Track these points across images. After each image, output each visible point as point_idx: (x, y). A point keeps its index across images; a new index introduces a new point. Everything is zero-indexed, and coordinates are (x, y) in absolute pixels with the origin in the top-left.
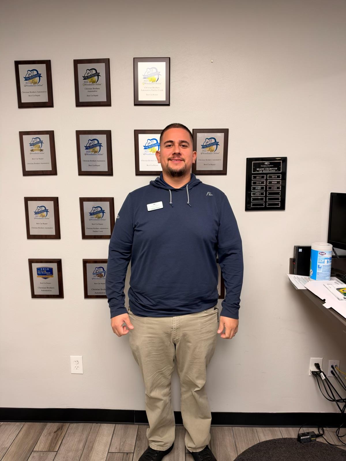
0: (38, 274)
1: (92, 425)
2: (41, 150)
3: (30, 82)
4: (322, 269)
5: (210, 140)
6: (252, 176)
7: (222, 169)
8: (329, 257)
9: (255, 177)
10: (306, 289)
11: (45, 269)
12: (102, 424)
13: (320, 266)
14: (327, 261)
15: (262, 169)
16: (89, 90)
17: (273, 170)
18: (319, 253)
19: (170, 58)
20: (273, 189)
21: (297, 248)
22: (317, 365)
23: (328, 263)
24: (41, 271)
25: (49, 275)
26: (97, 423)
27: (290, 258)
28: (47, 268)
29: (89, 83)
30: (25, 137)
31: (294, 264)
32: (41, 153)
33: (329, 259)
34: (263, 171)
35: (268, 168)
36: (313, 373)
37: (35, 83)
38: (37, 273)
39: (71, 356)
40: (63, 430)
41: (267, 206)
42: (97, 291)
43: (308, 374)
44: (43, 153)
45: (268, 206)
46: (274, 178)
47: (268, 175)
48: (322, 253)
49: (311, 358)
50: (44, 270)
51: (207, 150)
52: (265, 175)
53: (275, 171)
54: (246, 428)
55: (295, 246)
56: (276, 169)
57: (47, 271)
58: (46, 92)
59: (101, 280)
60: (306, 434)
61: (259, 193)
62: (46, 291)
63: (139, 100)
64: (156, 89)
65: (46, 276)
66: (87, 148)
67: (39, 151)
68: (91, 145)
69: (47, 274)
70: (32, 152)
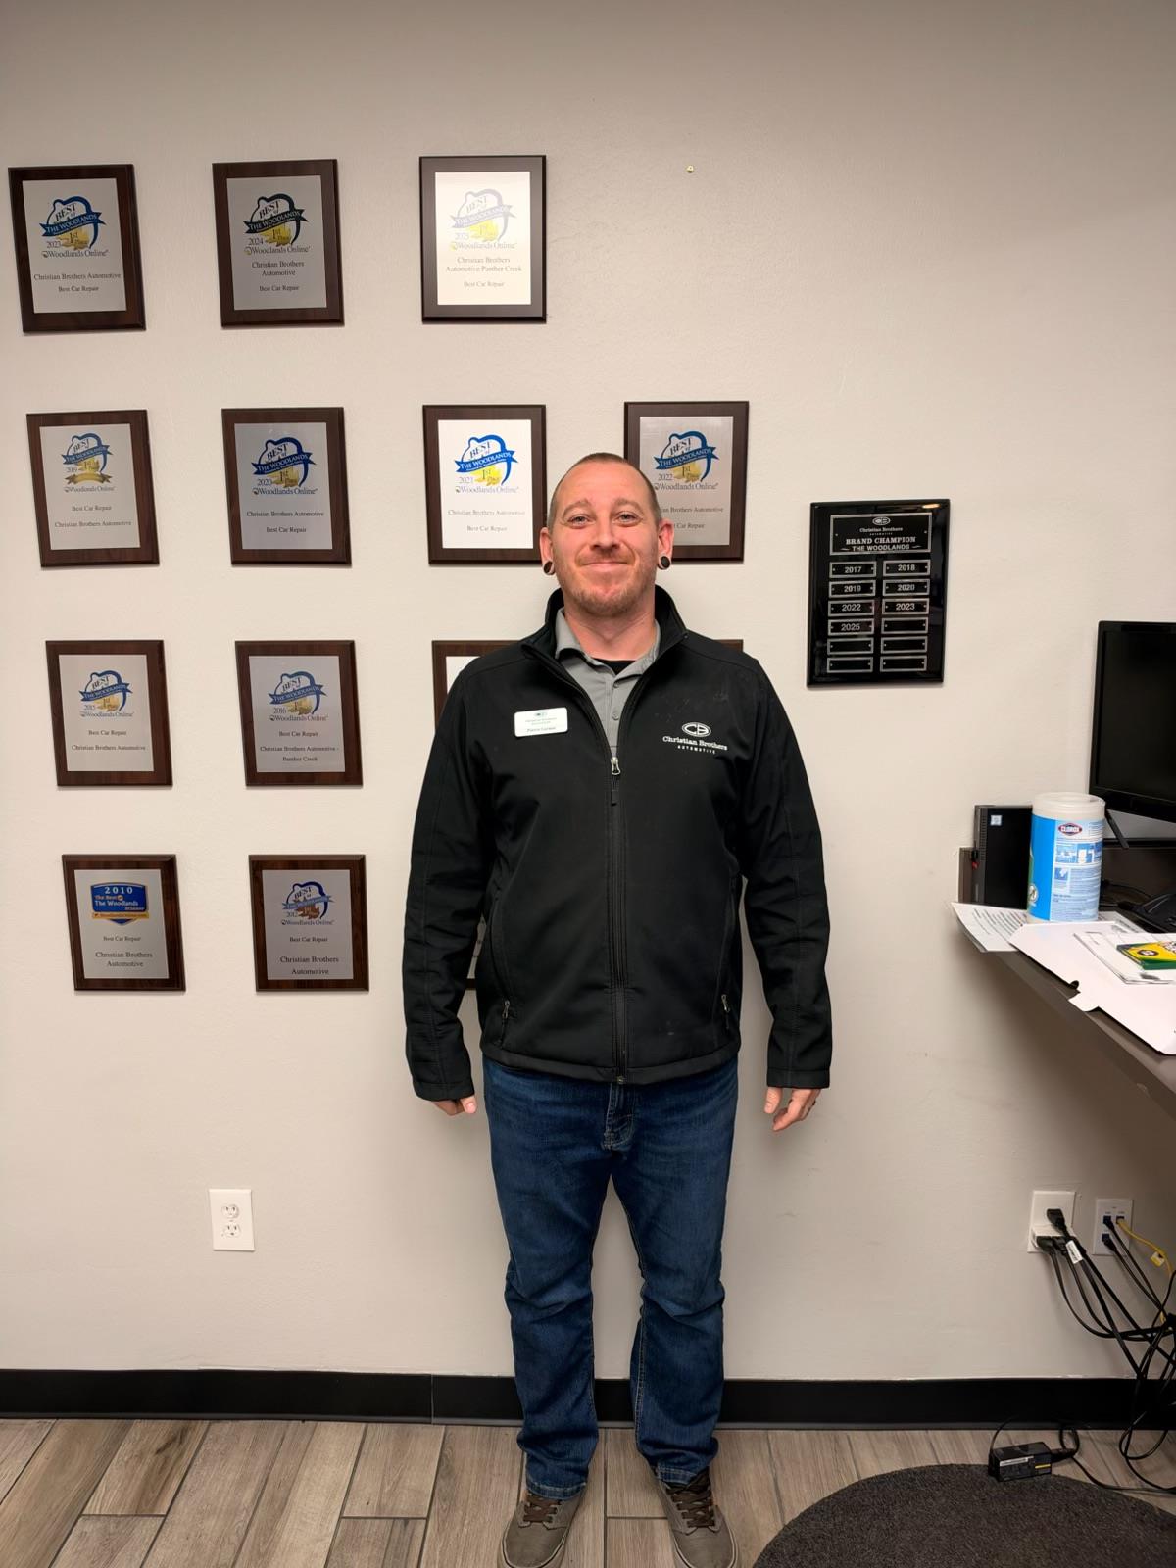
0: (97, 908)
1: (288, 1426)
2: (104, 479)
3: (62, 242)
4: (1069, 880)
5: (686, 440)
6: (832, 564)
7: (727, 542)
8: (1093, 842)
9: (840, 570)
10: (1013, 949)
11: (120, 890)
12: (319, 1423)
13: (1062, 873)
14: (1085, 855)
15: (864, 541)
16: (267, 270)
17: (901, 543)
18: (1060, 829)
19: (544, 157)
20: (901, 611)
21: (986, 815)
22: (1056, 1217)
23: (1089, 861)
24: (107, 897)
25: (134, 909)
26: (303, 1421)
27: (961, 849)
28: (126, 887)
29: (265, 246)
30: (46, 432)
31: (973, 868)
32: (102, 489)
33: (1092, 847)
34: (866, 549)
35: (886, 537)
36: (1042, 1241)
37: (80, 245)
38: (94, 903)
39: (211, 1190)
40: (184, 1444)
41: (882, 670)
42: (298, 966)
43: (1026, 1247)
44: (112, 489)
45: (885, 667)
46: (907, 572)
47: (885, 562)
48: (1071, 828)
49: (1036, 1192)
50: (117, 895)
51: (675, 475)
52: (875, 563)
53: (908, 546)
54: (815, 1432)
55: (976, 807)
56: (913, 539)
57: (127, 897)
58: (119, 276)
59: (314, 929)
60: (1019, 1449)
61: (855, 623)
62: (124, 964)
63: (441, 302)
64: (498, 265)
65: (122, 913)
66: (261, 469)
67: (96, 480)
68: (275, 458)
69: (126, 909)
70: (72, 485)
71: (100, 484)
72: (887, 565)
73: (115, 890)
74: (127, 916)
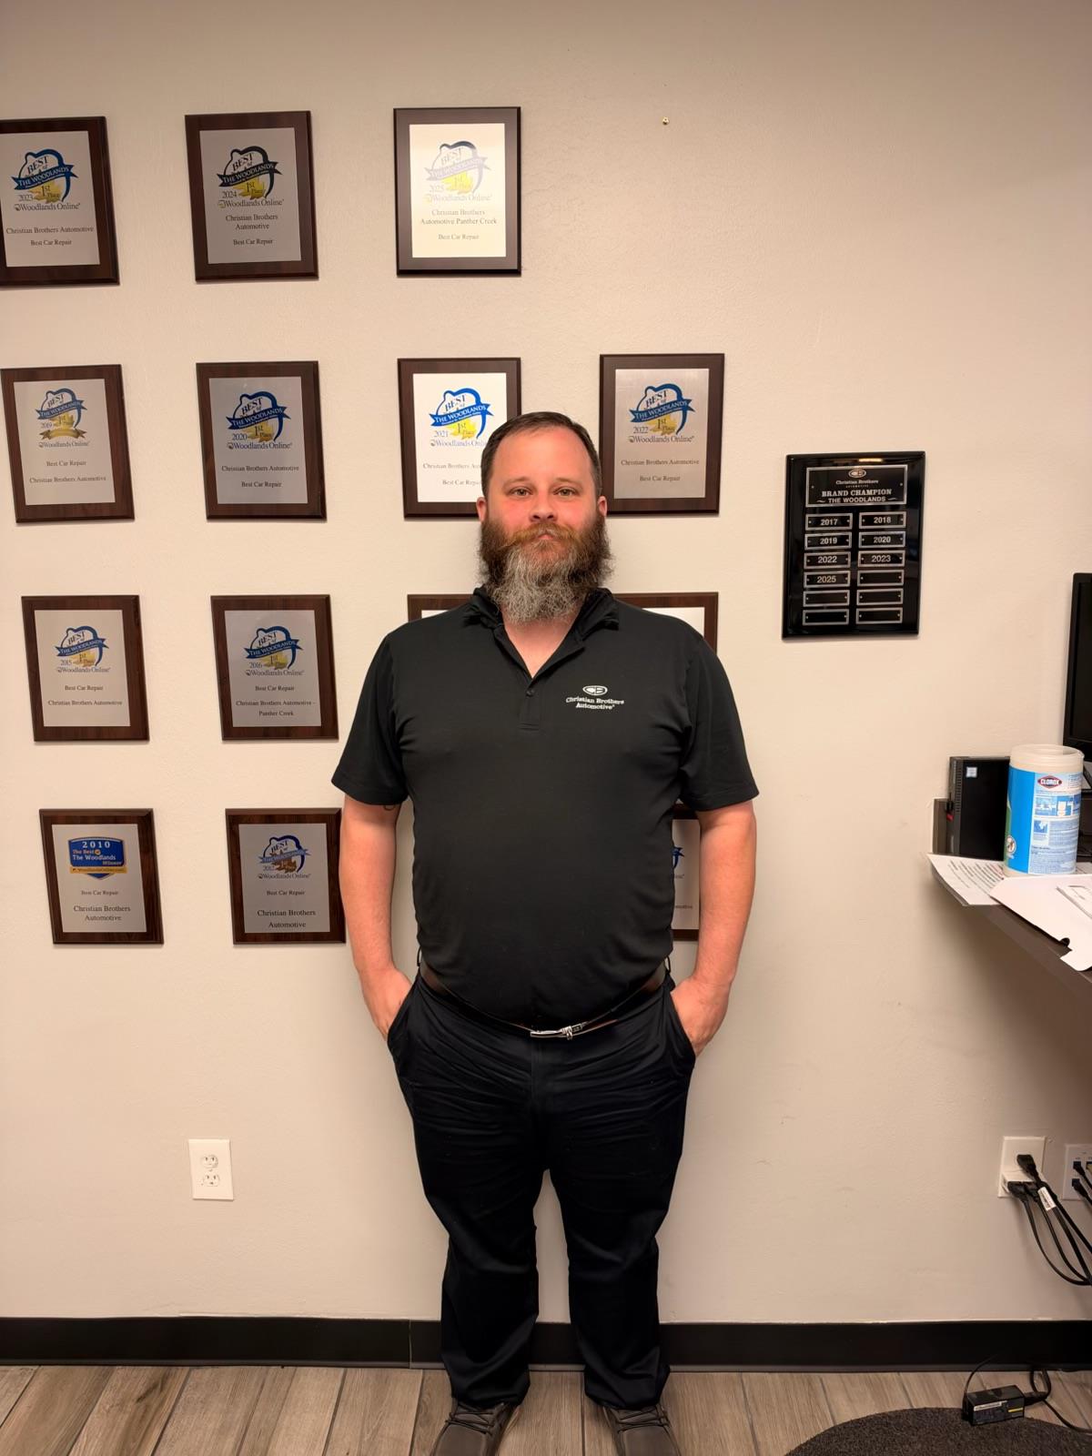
0: (75, 863)
1: (267, 1373)
2: (79, 434)
3: (34, 195)
4: (1048, 834)
5: (661, 392)
8: (1072, 795)
9: (817, 522)
10: (995, 903)
11: (97, 845)
12: (299, 1368)
13: (1042, 826)
15: (840, 493)
16: (242, 223)
17: (877, 495)
18: (1039, 781)
22: (1026, 1162)
23: (1068, 813)
24: (85, 852)
25: (111, 863)
26: (283, 1366)
27: (935, 800)
28: (103, 842)
29: (239, 199)
31: (948, 819)
32: (76, 444)
33: (1071, 800)
34: (842, 501)
35: (861, 489)
36: (1013, 1188)
37: (53, 198)
38: (72, 858)
39: (192, 1142)
40: (165, 1391)
42: (276, 920)
43: (997, 1193)
44: (86, 444)
47: (861, 514)
48: (1050, 781)
49: (1006, 1138)
50: (95, 849)
51: (651, 427)
52: (851, 515)
53: (884, 498)
54: (788, 1374)
56: (889, 492)
57: (105, 852)
58: (92, 229)
59: (291, 882)
60: (992, 1393)
61: (832, 575)
62: (102, 918)
63: (415, 255)
64: (473, 217)
65: (100, 868)
66: (235, 423)
67: (69, 435)
68: (250, 413)
69: (104, 863)
70: (47, 440)
71: (75, 439)
72: (863, 517)
73: (93, 845)
74: (105, 870)
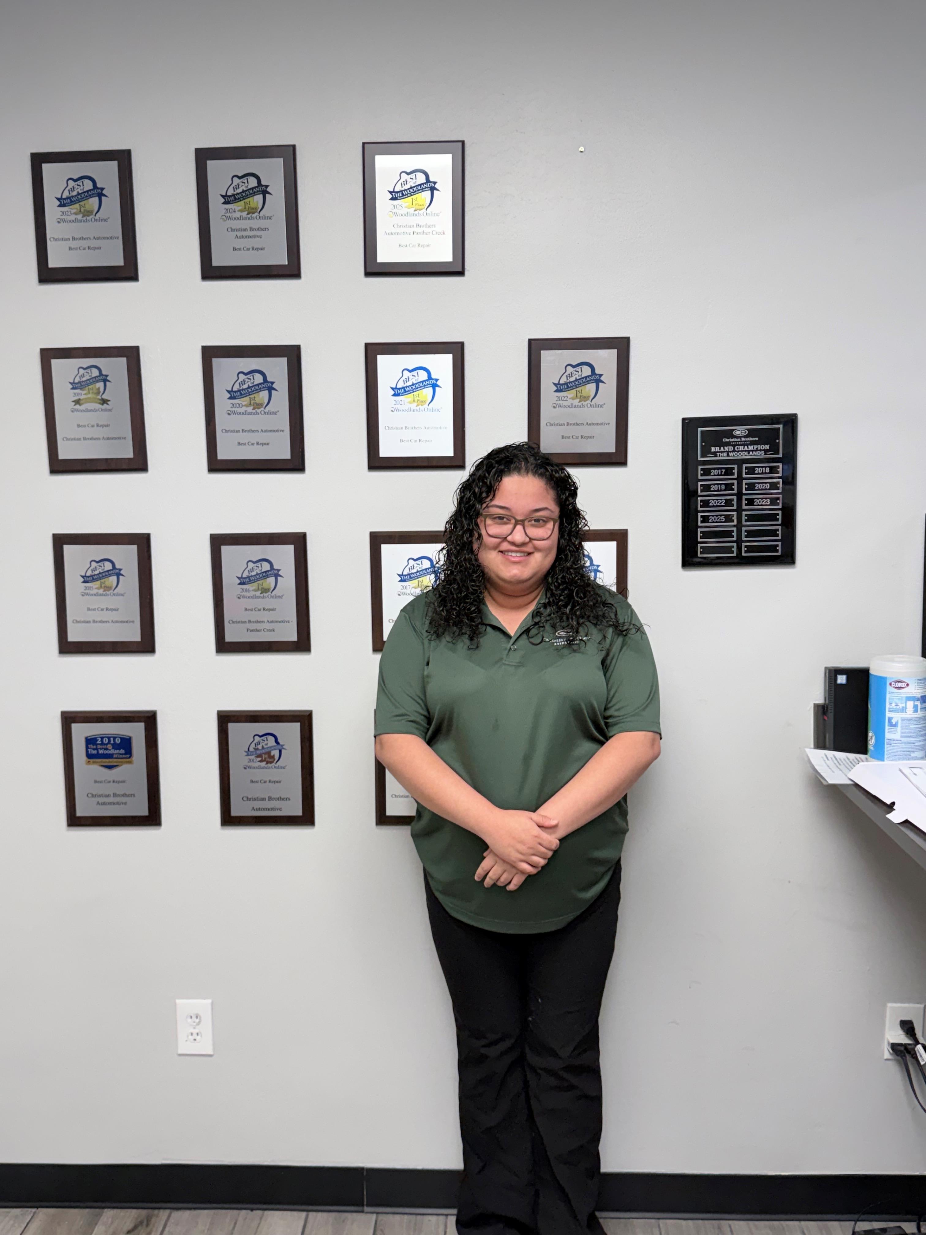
0: (89, 756)
1: (239, 1215)
2: (104, 402)
3: (73, 211)
4: (899, 728)
5: (578, 369)
6: (700, 467)
7: (613, 450)
8: (919, 696)
9: (707, 472)
10: (851, 783)
11: (109, 741)
12: (266, 1212)
13: (894, 721)
14: (912, 706)
15: (726, 448)
16: (239, 234)
17: (757, 450)
18: (891, 684)
19: (463, 142)
20: (758, 505)
21: (833, 675)
22: (908, 1027)
23: (916, 711)
24: (99, 747)
25: (121, 756)
26: (252, 1210)
27: (814, 704)
28: (114, 738)
29: (238, 214)
30: (56, 363)
31: (824, 720)
32: (102, 410)
33: (918, 700)
34: (728, 455)
35: (744, 445)
36: (894, 1047)
37: (87, 213)
38: (87, 752)
39: (178, 1001)
40: (151, 1226)
41: (744, 554)
42: (258, 804)
43: (883, 1054)
44: (110, 410)
45: (746, 552)
46: (762, 473)
47: (744, 466)
48: (899, 684)
49: (889, 1005)
50: (107, 744)
51: (570, 396)
52: (736, 466)
53: (763, 453)
55: (826, 668)
56: (767, 447)
57: (116, 746)
58: (118, 238)
59: (270, 773)
61: (721, 515)
62: (110, 804)
63: (379, 260)
64: (426, 230)
65: (111, 760)
66: (233, 395)
67: (96, 402)
68: (245, 386)
69: (115, 756)
70: (77, 407)
71: (101, 406)
72: (746, 468)
73: (106, 741)
74: (116, 762)
